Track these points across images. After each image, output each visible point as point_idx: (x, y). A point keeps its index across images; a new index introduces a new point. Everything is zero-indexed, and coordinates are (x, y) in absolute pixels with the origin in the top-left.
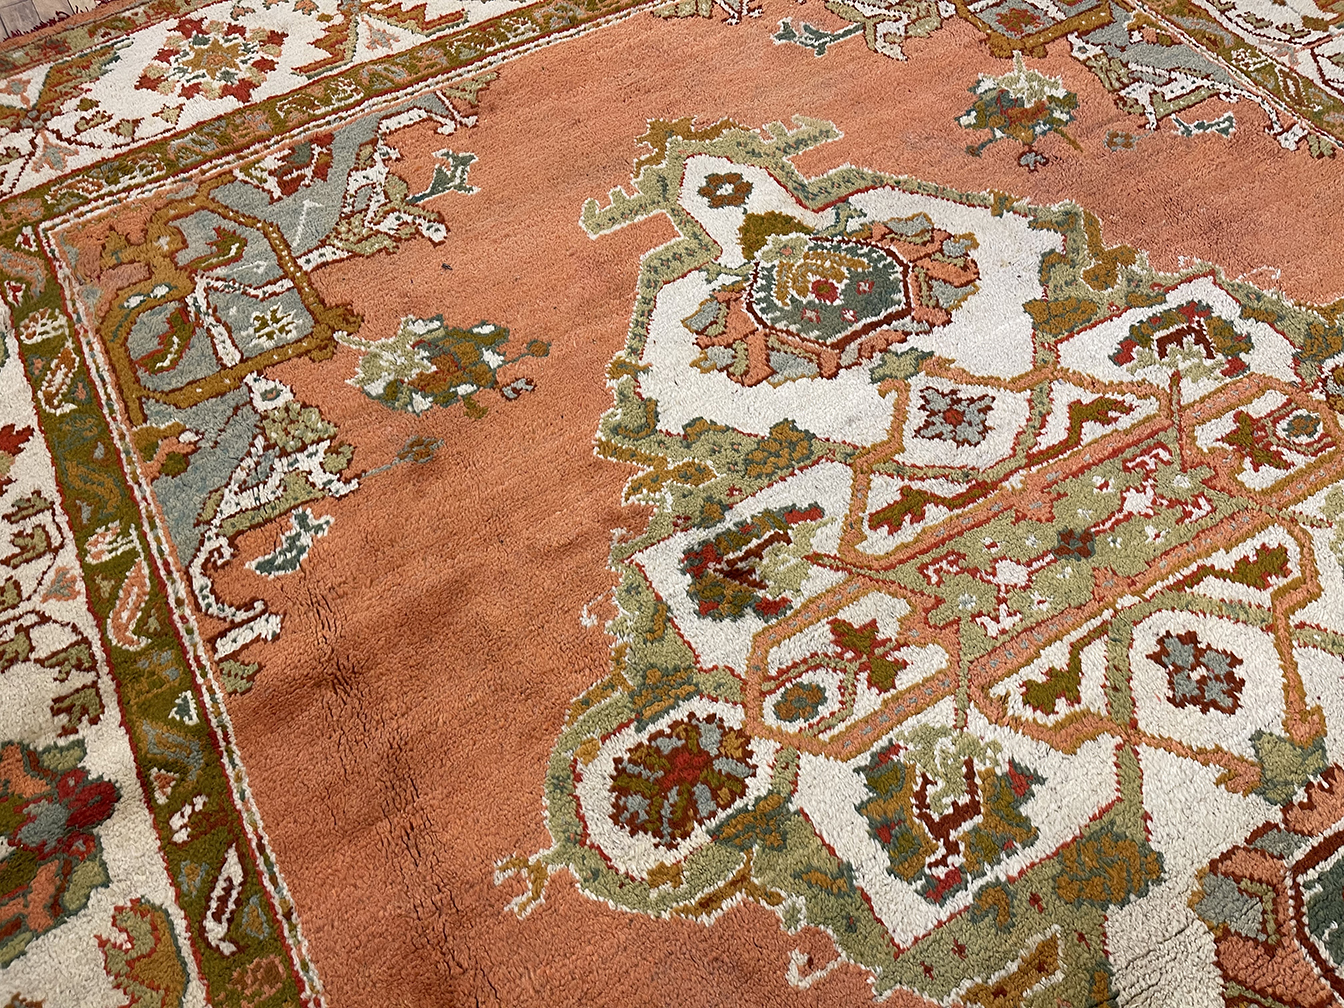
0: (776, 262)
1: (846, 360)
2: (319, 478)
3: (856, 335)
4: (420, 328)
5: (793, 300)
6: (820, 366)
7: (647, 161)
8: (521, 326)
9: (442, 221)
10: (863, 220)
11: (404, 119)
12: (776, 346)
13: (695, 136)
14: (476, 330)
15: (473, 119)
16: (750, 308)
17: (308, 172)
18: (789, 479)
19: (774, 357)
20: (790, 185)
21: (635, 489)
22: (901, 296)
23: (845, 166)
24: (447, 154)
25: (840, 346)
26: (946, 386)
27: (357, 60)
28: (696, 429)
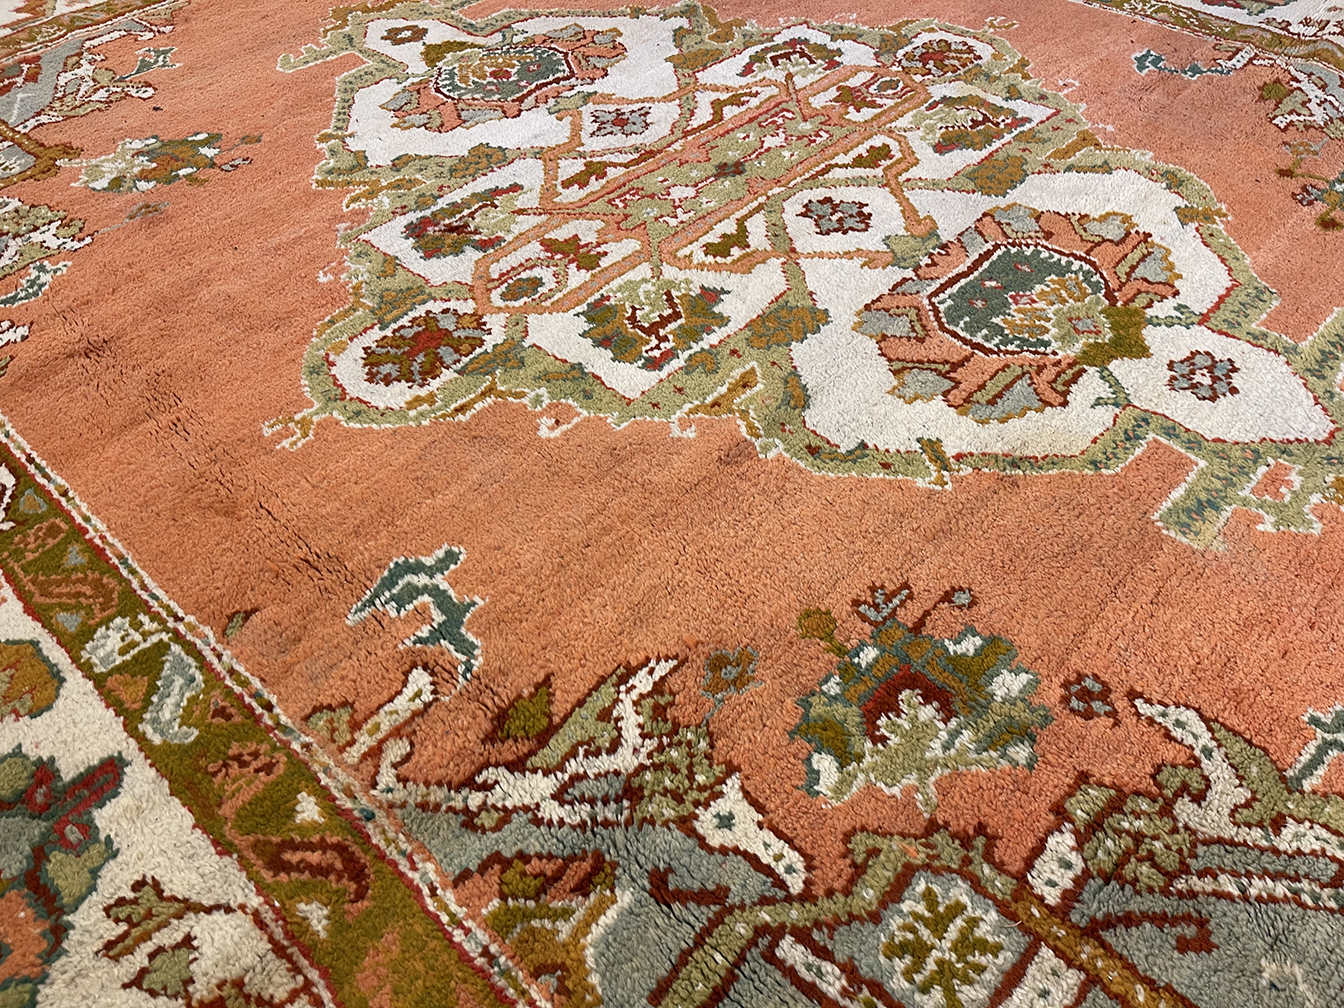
0: (456, 65)
1: (524, 106)
2: (53, 243)
3: (530, 93)
4: (138, 145)
5: (474, 82)
6: (504, 112)
7: (332, 29)
8: (232, 129)
9: (150, 86)
10: (525, 35)
11: (106, 38)
12: (465, 107)
13: (373, 10)
14: (190, 139)
15: (169, 28)
16: (438, 90)
17: (20, 80)
18: (490, 174)
19: (463, 114)
20: (460, 26)
21: (354, 200)
22: (565, 67)
23: (507, 10)
24: (149, 50)
25: (521, 100)
26: (612, 108)
27: (57, 13)
28: (398, 164)
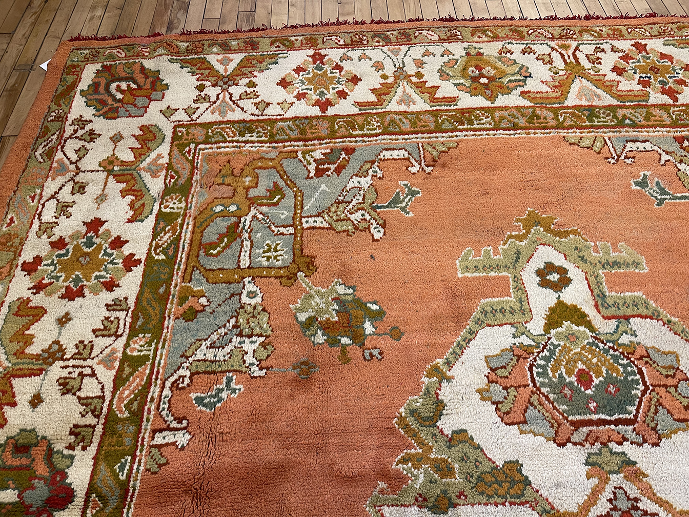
0: (562, 343)
1: (576, 438)
2: (249, 359)
3: (590, 423)
4: (341, 290)
5: (561, 376)
6: (556, 432)
7: (515, 237)
8: (393, 314)
9: (384, 227)
10: (633, 339)
11: (395, 154)
12: (535, 403)
13: (551, 232)
14: (369, 305)
15: (431, 168)
16: (531, 369)
17: (333, 167)
18: (500, 507)
19: (531, 412)
20: (596, 292)
21: (404, 461)
22: (633, 409)
23: (639, 294)
24: (406, 185)
25: (577, 425)
26: (633, 492)
27: (388, 109)
28: (460, 437)
